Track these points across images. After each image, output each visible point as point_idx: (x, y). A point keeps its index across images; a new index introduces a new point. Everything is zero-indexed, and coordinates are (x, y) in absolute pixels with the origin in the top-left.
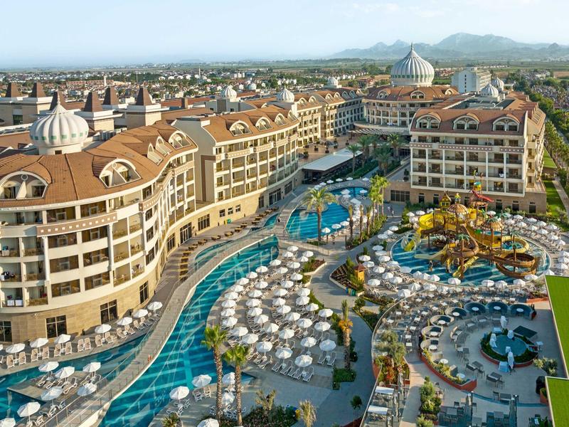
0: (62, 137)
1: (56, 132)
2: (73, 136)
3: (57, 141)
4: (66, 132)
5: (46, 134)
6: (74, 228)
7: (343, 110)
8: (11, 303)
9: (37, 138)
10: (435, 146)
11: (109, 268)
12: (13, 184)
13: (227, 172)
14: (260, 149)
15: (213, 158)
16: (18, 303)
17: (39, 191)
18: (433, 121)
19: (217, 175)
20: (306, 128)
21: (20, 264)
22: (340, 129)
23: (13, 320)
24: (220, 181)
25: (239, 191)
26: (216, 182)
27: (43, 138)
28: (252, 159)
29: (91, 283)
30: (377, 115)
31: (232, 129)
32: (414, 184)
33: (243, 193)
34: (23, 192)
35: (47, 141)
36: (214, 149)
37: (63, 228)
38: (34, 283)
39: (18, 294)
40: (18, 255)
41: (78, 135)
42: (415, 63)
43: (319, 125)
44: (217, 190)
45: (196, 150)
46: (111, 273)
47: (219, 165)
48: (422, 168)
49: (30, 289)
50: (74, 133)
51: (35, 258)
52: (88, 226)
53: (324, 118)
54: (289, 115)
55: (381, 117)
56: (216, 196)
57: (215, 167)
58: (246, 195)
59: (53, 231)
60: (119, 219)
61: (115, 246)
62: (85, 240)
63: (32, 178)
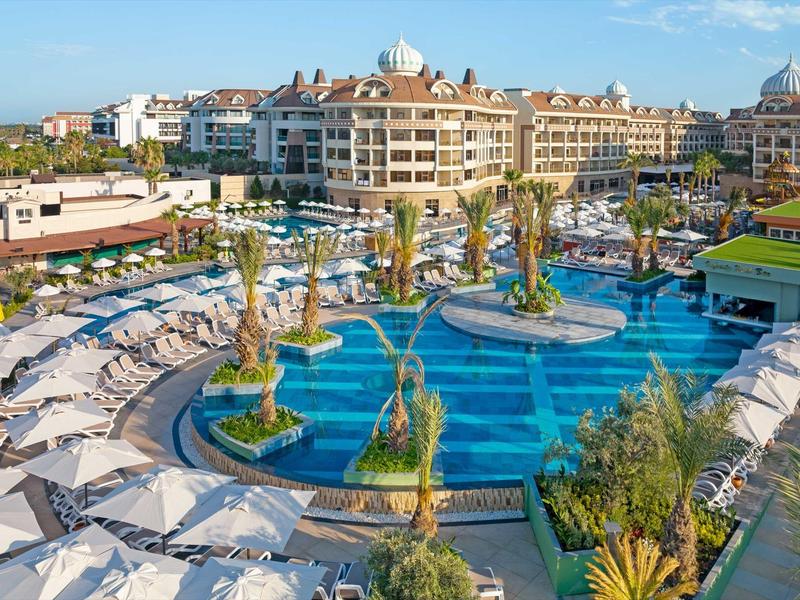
0: (403, 62)
1: (399, 59)
2: (411, 63)
3: (399, 65)
4: (406, 59)
5: (391, 60)
6: (410, 126)
7: (695, 133)
8: (361, 182)
9: (383, 63)
10: (784, 132)
11: (435, 168)
12: (367, 88)
13: (546, 145)
14: (582, 128)
15: (532, 128)
16: (366, 183)
17: (385, 94)
18: (782, 104)
19: (535, 146)
20: (645, 142)
21: (369, 150)
22: (690, 155)
23: (362, 198)
24: (538, 154)
25: (557, 167)
26: (534, 152)
27: (389, 63)
28: (573, 137)
29: (421, 177)
30: (738, 139)
31: (553, 102)
32: (758, 177)
33: (562, 171)
34: (374, 93)
35: (391, 65)
36: (534, 119)
37: (401, 125)
38: (378, 168)
39: (366, 176)
40: (368, 143)
41: (415, 63)
42: (793, 78)
43: (662, 142)
44: (535, 161)
45: (515, 112)
46: (436, 173)
47: (538, 136)
48: (767, 159)
49: (375, 172)
51: (380, 147)
52: (420, 126)
53: (669, 137)
54: (618, 106)
55: (743, 142)
56: (534, 167)
57: (534, 137)
58: (564, 174)
59: (394, 125)
60: (444, 128)
61: (440, 151)
62: (417, 139)
63: (381, 84)
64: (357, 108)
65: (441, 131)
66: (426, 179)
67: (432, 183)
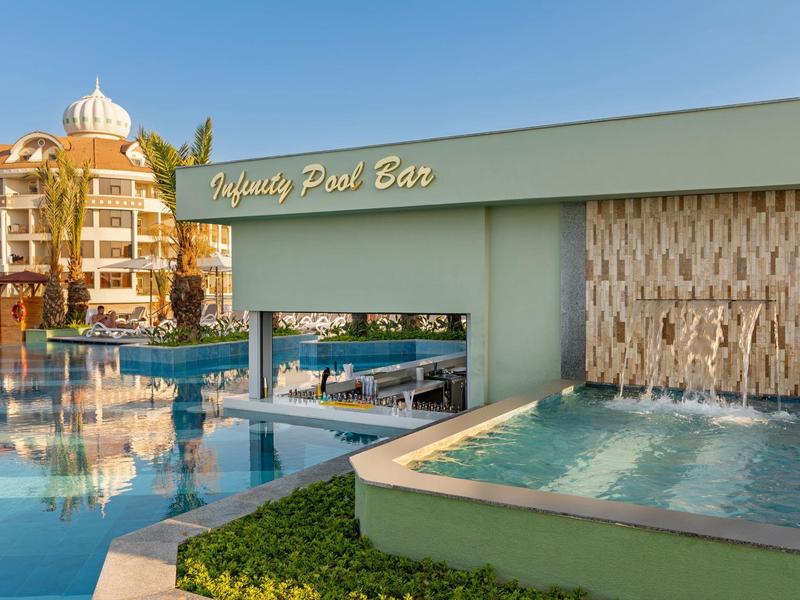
0: (95, 119)
1: (89, 116)
2: (108, 121)
3: (89, 124)
4: (100, 115)
5: (77, 115)
21: (27, 242)
27: (74, 120)
29: (110, 281)
35: (78, 123)
40: (27, 231)
46: (134, 276)
50: (110, 118)
52: (107, 204)
60: (146, 210)
61: (140, 244)
62: (102, 225)
63: (48, 143)
64: (11, 179)
65: (140, 214)
66: (117, 284)
67: (128, 290)
